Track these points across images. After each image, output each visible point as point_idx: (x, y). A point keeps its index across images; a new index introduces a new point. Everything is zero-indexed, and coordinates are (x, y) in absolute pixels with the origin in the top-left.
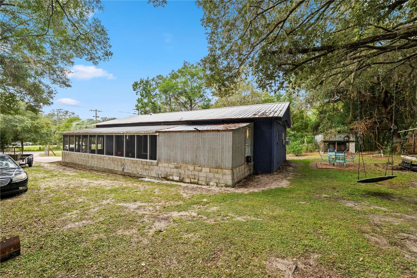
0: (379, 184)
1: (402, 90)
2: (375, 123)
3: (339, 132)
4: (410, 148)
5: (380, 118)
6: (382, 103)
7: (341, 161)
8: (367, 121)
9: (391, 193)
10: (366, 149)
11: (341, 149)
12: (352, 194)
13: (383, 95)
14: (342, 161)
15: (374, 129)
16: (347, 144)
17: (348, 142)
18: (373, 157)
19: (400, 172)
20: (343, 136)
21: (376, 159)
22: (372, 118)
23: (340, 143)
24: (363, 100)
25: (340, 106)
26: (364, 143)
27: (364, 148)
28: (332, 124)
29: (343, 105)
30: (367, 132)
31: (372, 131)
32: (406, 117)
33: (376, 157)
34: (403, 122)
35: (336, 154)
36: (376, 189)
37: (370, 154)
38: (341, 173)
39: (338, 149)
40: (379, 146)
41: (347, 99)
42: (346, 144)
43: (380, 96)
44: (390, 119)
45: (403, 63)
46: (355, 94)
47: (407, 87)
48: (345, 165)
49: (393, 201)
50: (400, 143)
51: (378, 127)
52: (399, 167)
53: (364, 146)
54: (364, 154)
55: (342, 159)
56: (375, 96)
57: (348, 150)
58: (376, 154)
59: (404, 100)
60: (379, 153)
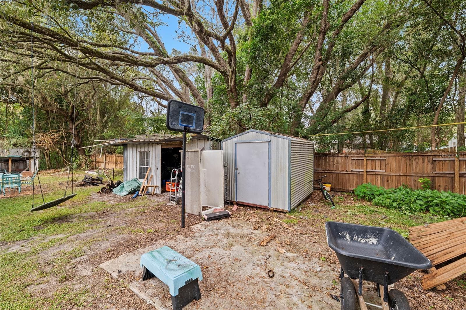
0: (61, 206)
1: (87, 109)
2: (62, 137)
3: (15, 145)
4: (93, 164)
5: (67, 133)
6: (70, 118)
7: (14, 185)
8: (53, 135)
9: (71, 213)
10: (53, 166)
11: (18, 168)
12: (22, 231)
13: (70, 110)
14: (16, 185)
15: (61, 144)
16: (28, 161)
17: (29, 158)
18: (59, 175)
19: (82, 187)
20: (21, 151)
21: (61, 177)
22: (59, 131)
23: (15, 160)
24: (49, 109)
25: (18, 109)
26: (50, 159)
27: (50, 165)
28: (5, 132)
29: (22, 110)
30: (53, 147)
31: (59, 146)
32: (90, 135)
33: (62, 175)
34: (88, 140)
35: (4, 177)
36: (56, 213)
37: (56, 171)
38: (10, 203)
39: (14, 167)
40: (66, 163)
41: (28, 103)
42: (26, 161)
43: (67, 109)
44: (76, 135)
45: (87, 83)
46: (40, 99)
47: (91, 108)
48: (19, 190)
49: (72, 221)
50: (85, 159)
51: (65, 142)
52: (82, 183)
53: (50, 163)
54: (50, 172)
55: (15, 183)
56: (63, 108)
57: (28, 170)
58: (63, 171)
59: (88, 119)
60: (66, 170)
